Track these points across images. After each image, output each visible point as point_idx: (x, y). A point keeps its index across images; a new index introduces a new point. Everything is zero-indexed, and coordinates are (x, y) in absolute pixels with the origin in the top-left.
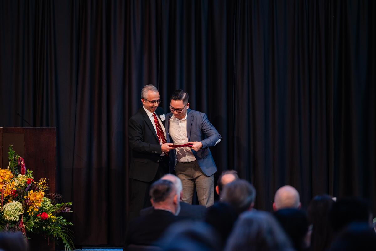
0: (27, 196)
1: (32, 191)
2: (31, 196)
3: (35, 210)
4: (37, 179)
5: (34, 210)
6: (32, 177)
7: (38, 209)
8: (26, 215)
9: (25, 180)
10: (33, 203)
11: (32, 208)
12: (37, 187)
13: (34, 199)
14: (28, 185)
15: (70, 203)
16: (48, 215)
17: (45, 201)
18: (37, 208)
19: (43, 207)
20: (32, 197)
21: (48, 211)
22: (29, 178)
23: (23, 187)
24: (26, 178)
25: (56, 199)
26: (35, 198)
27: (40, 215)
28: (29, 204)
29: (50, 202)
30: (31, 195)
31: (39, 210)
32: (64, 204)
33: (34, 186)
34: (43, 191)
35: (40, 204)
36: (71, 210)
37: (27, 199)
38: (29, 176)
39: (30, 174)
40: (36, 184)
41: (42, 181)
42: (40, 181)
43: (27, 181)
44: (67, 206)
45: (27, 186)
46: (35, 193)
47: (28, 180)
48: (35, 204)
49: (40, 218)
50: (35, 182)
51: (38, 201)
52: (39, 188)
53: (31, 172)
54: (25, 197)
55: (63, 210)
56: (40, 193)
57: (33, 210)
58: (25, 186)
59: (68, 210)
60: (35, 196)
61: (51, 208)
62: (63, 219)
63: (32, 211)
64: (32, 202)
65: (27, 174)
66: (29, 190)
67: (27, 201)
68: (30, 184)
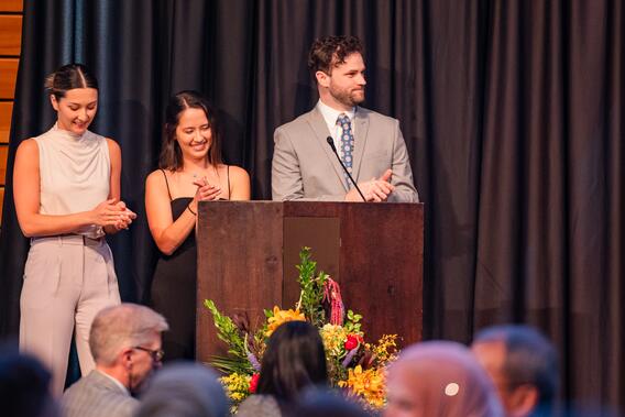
0: (346, 379)
1: (359, 368)
2: (356, 380)
4: (372, 335)
6: (360, 331)
9: (341, 337)
10: (361, 399)
12: (373, 358)
13: (365, 388)
14: (350, 350)
20: (359, 383)
22: (352, 334)
23: (336, 357)
24: (343, 333)
26: (367, 385)
30: (357, 376)
33: (363, 355)
35: (380, 403)
37: (346, 388)
39: (355, 323)
40: (371, 348)
41: (387, 343)
42: (381, 341)
43: (345, 341)
45: (346, 354)
46: (368, 371)
47: (349, 338)
48: (367, 401)
50: (368, 345)
51: (374, 393)
52: (377, 359)
53: (358, 317)
54: (341, 383)
56: (379, 373)
58: (342, 354)
60: (367, 379)
65: (346, 322)
66: (352, 365)
68: (356, 349)
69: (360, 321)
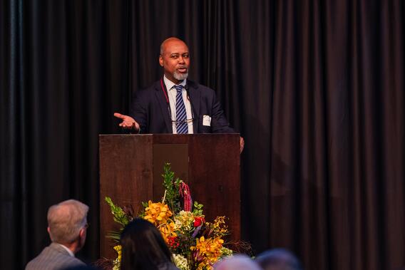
0: (195, 245)
1: (202, 238)
3: (209, 269)
4: (210, 217)
6: (203, 214)
9: (191, 219)
11: (204, 265)
12: (211, 231)
13: (207, 250)
14: (196, 227)
17: (223, 254)
20: (203, 248)
22: (198, 217)
23: (188, 231)
24: (192, 216)
25: (242, 250)
28: (199, 259)
33: (205, 229)
34: (221, 238)
37: (195, 251)
38: (197, 212)
39: (199, 209)
40: (210, 225)
41: (219, 221)
42: (216, 221)
43: (194, 221)
45: (194, 229)
46: (208, 240)
47: (196, 219)
48: (208, 259)
50: (208, 223)
52: (213, 232)
53: (201, 206)
56: (215, 241)
57: (204, 269)
58: (192, 229)
60: (208, 245)
64: (204, 256)
65: (193, 209)
66: (199, 236)
67: (194, 254)
68: (200, 226)
69: (202, 208)
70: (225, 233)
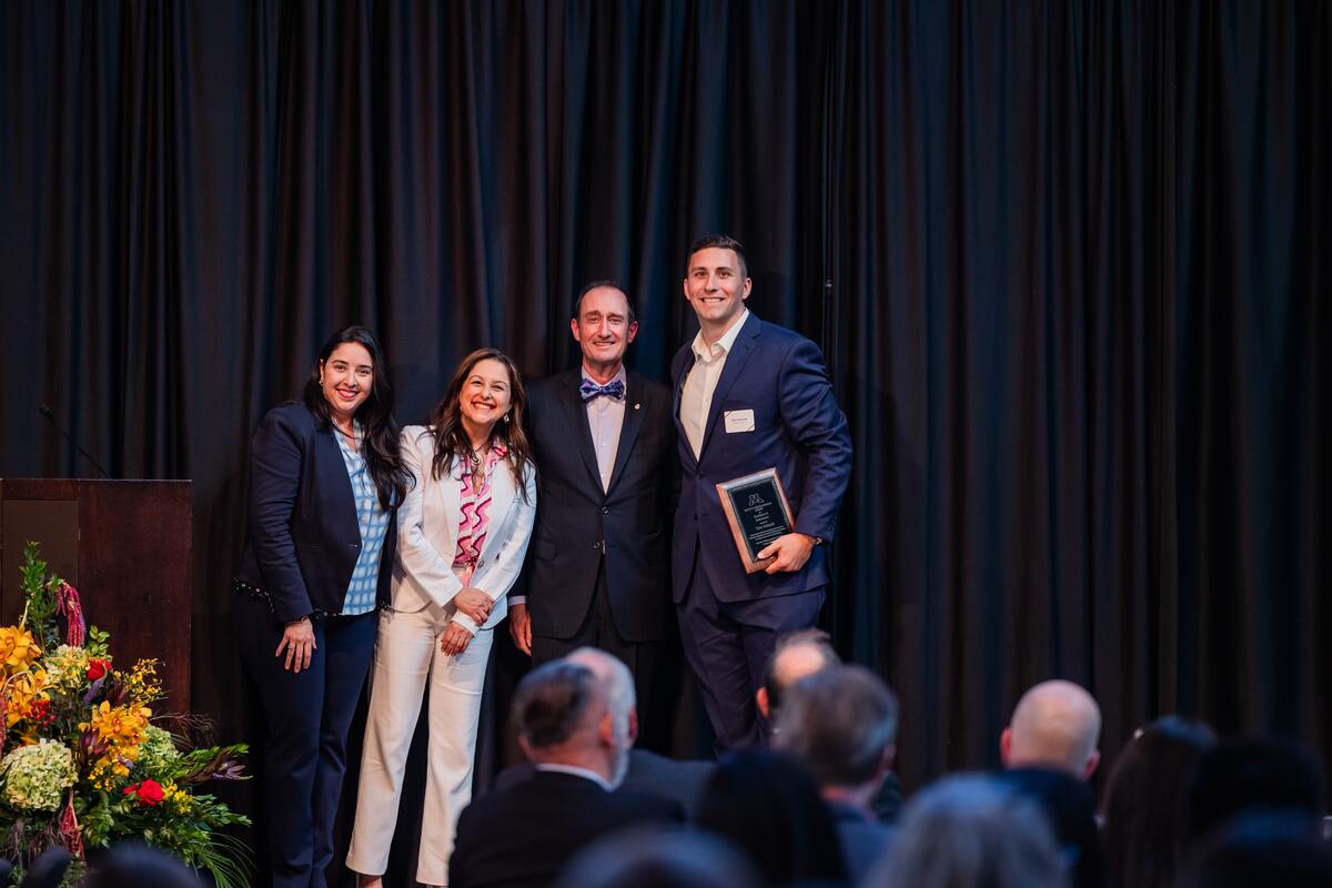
0: (89, 720)
1: (105, 705)
2: (102, 721)
3: (117, 772)
4: (124, 662)
5: (112, 773)
6: (107, 653)
7: (128, 768)
8: (83, 788)
9: (82, 663)
10: (110, 747)
11: (107, 763)
13: (114, 732)
14: (93, 681)
15: (243, 749)
16: (165, 791)
17: (151, 740)
18: (124, 764)
19: (145, 760)
20: (107, 725)
21: (165, 774)
22: (97, 659)
23: (74, 690)
24: (85, 658)
25: (193, 732)
26: (117, 728)
27: (137, 789)
28: (96, 752)
29: (170, 745)
30: (103, 716)
31: (132, 771)
32: (219, 751)
33: (112, 686)
34: (146, 706)
35: (135, 752)
36: (243, 773)
37: (89, 733)
38: (95, 649)
39: (100, 644)
40: (122, 678)
41: (144, 670)
42: (135, 668)
43: (87, 669)
44: (229, 759)
45: (89, 686)
46: (117, 710)
47: (92, 664)
48: (117, 751)
49: (134, 800)
50: (118, 674)
51: (128, 740)
52: (131, 692)
53: (104, 635)
54: (82, 726)
55: (216, 771)
56: (133, 711)
57: (108, 772)
58: (83, 686)
59: (232, 772)
60: (117, 721)
61: (173, 765)
62: (216, 803)
63: (106, 773)
64: (108, 743)
65: (88, 642)
66: (98, 701)
67: (87, 740)
68: (102, 680)
69: (107, 641)
70: (155, 695)
